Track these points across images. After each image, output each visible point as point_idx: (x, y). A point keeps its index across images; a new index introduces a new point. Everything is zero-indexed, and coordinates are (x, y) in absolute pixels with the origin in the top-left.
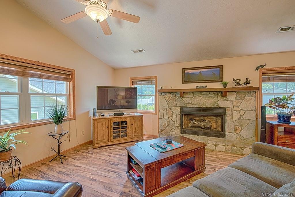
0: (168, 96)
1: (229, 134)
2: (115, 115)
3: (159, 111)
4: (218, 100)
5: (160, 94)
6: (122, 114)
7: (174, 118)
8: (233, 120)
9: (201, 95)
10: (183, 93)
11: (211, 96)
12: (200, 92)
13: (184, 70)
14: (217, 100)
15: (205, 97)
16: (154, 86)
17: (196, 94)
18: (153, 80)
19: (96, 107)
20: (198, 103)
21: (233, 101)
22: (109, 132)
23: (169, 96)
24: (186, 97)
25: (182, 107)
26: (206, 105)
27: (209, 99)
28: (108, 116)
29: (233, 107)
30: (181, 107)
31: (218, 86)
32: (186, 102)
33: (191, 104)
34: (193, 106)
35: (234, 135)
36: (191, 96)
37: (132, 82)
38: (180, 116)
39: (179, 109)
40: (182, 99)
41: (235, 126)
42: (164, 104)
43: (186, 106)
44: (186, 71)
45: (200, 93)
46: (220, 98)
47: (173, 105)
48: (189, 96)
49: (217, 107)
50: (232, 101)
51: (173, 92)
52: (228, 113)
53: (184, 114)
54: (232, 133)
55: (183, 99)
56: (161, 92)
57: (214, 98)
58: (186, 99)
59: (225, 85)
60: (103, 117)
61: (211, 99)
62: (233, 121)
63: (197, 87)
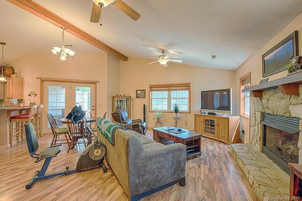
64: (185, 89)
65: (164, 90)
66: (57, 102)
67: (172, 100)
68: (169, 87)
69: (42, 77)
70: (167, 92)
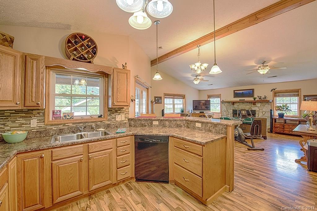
0: (226, 104)
2: (200, 112)
3: (222, 112)
6: (203, 112)
7: (229, 116)
9: (243, 104)
10: (233, 103)
11: (248, 105)
13: (234, 91)
15: (245, 105)
16: (220, 99)
17: (240, 103)
18: (218, 96)
19: (192, 109)
20: (241, 108)
24: (236, 105)
29: (259, 110)
30: (233, 110)
31: (251, 99)
32: (235, 107)
33: (238, 108)
36: (238, 104)
38: (232, 114)
39: (232, 111)
40: (233, 106)
42: (224, 108)
43: (235, 109)
47: (229, 109)
49: (251, 110)
50: (259, 107)
51: (229, 102)
52: (257, 113)
53: (235, 114)
56: (222, 102)
57: (250, 105)
59: (255, 99)
63: (240, 100)
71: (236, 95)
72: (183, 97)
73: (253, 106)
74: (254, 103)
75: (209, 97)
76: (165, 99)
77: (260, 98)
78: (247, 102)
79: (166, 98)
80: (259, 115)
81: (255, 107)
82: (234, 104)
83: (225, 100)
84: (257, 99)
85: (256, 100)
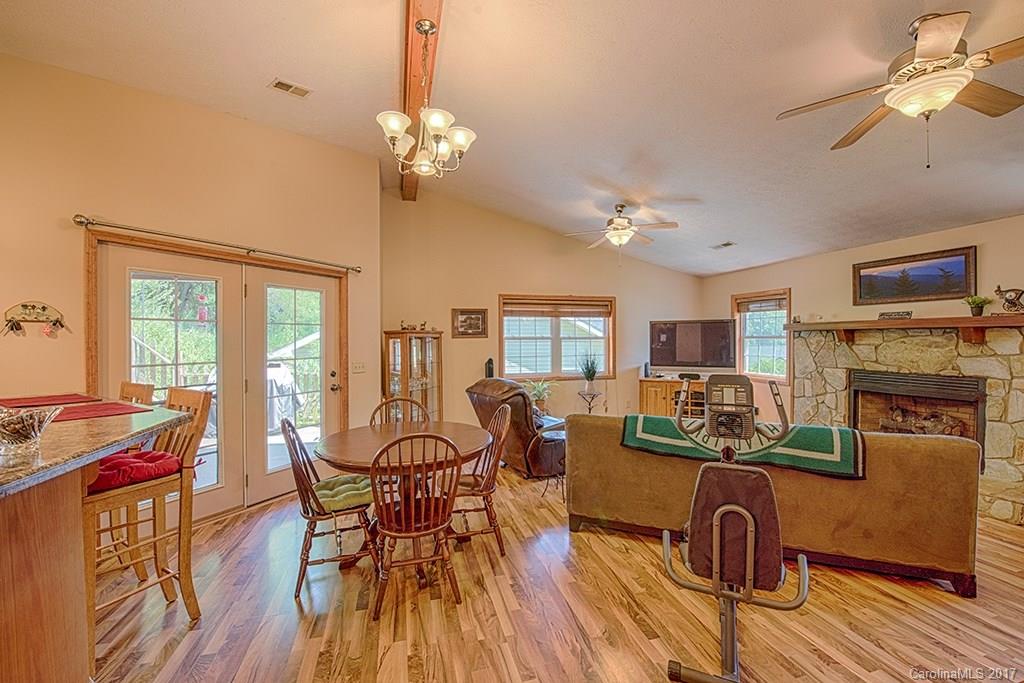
0: (814, 339)
1: (994, 463)
2: (682, 376)
3: (794, 377)
4: (959, 354)
5: (797, 334)
6: (697, 377)
7: (829, 399)
8: (1010, 418)
9: (905, 337)
10: (850, 335)
11: (936, 342)
12: (902, 329)
13: (857, 268)
14: (956, 354)
15: (917, 344)
16: (784, 312)
17: (889, 334)
18: (781, 299)
19: (648, 361)
20: (895, 361)
21: (1011, 357)
22: (668, 408)
23: (817, 338)
24: (864, 342)
25: (854, 370)
26: (919, 366)
27: (930, 350)
28: (669, 378)
29: (1010, 378)
30: (850, 371)
31: (957, 309)
32: (861, 356)
33: (876, 361)
34: (884, 369)
35: (1013, 468)
36: (877, 339)
37: (735, 305)
38: (845, 393)
39: (842, 375)
40: (850, 347)
41: (1018, 440)
42: (806, 361)
43: (861, 368)
44: (863, 272)
45: (901, 331)
46: (963, 347)
47: (827, 364)
48: (872, 341)
49: (955, 373)
50: (1007, 357)
51: (827, 330)
52: (994, 395)
53: (862, 392)
54: (1005, 461)
55: (854, 347)
56: (797, 330)
57: (947, 346)
58: (861, 347)
59: (978, 309)
60: (658, 379)
61: (935, 350)
62: (1010, 424)
63: (882, 315)
64: (599, 314)
65: (543, 314)
66: (177, 365)
67: (563, 344)
68: (556, 306)
69: (97, 220)
70: (549, 318)
71: (866, 288)
72: (605, 307)
73: (971, 352)
74: (976, 333)
75: (741, 304)
76: (505, 318)
77: (1012, 303)
78: (931, 327)
79: (512, 313)
80: (1005, 410)
81: (983, 355)
82: (853, 341)
83: (812, 316)
84: (997, 308)
85: (987, 312)
